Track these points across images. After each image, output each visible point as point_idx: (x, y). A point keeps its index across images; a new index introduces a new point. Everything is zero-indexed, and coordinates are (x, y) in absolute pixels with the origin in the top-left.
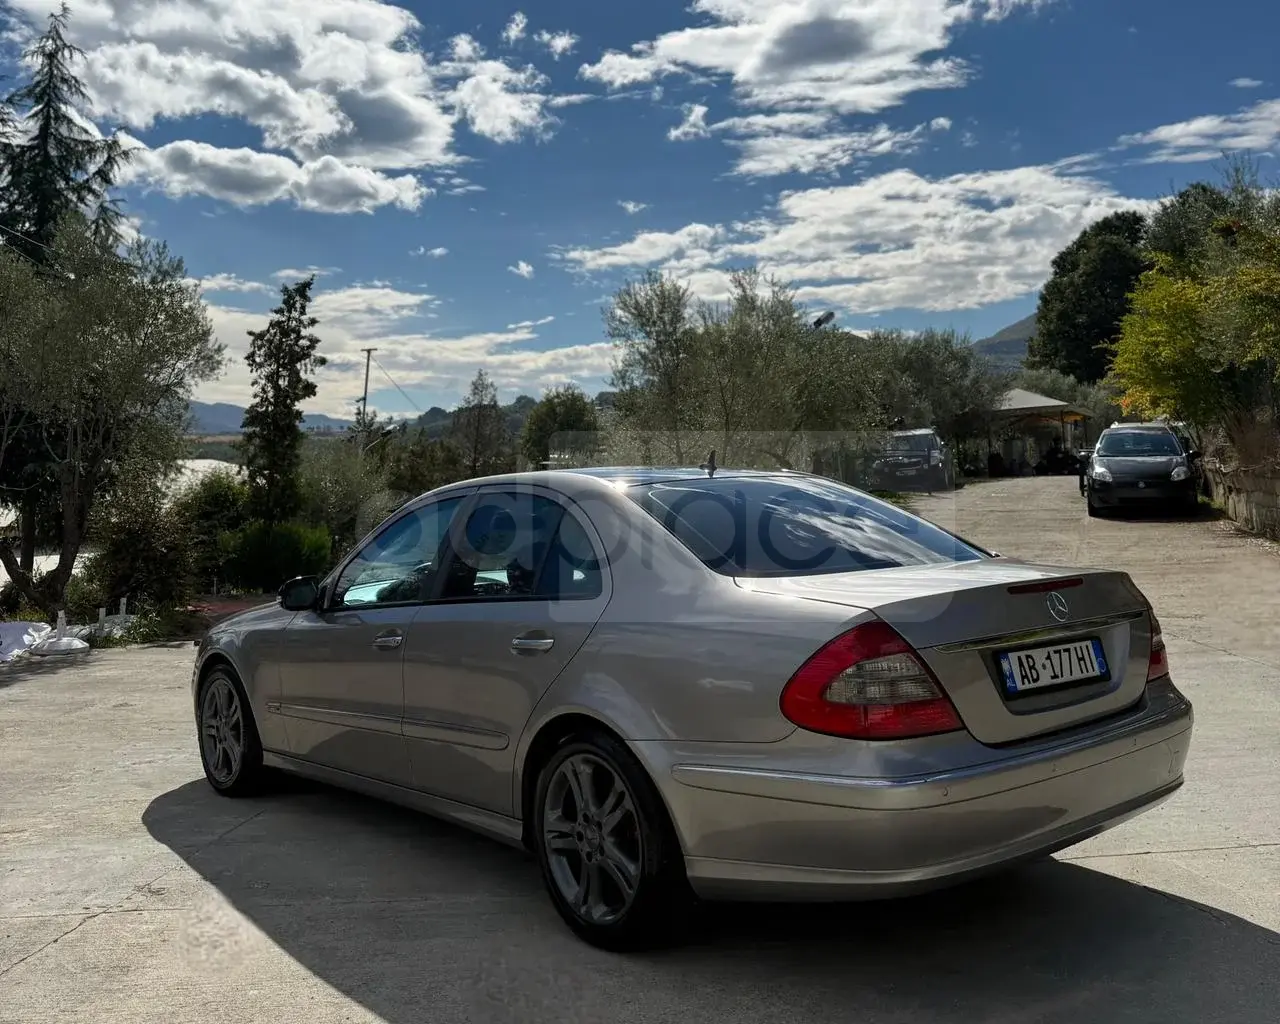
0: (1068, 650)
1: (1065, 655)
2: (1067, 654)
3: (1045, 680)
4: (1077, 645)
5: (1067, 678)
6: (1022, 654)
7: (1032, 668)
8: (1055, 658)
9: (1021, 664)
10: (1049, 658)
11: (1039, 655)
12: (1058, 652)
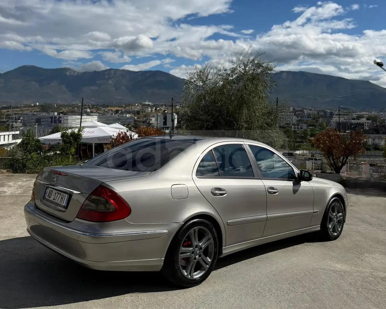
0: (60, 194)
1: (59, 195)
2: (60, 195)
3: (51, 199)
4: (63, 194)
5: (56, 201)
6: (51, 189)
7: (51, 194)
8: (57, 194)
9: (49, 192)
10: (55, 194)
11: (54, 191)
12: (58, 193)
